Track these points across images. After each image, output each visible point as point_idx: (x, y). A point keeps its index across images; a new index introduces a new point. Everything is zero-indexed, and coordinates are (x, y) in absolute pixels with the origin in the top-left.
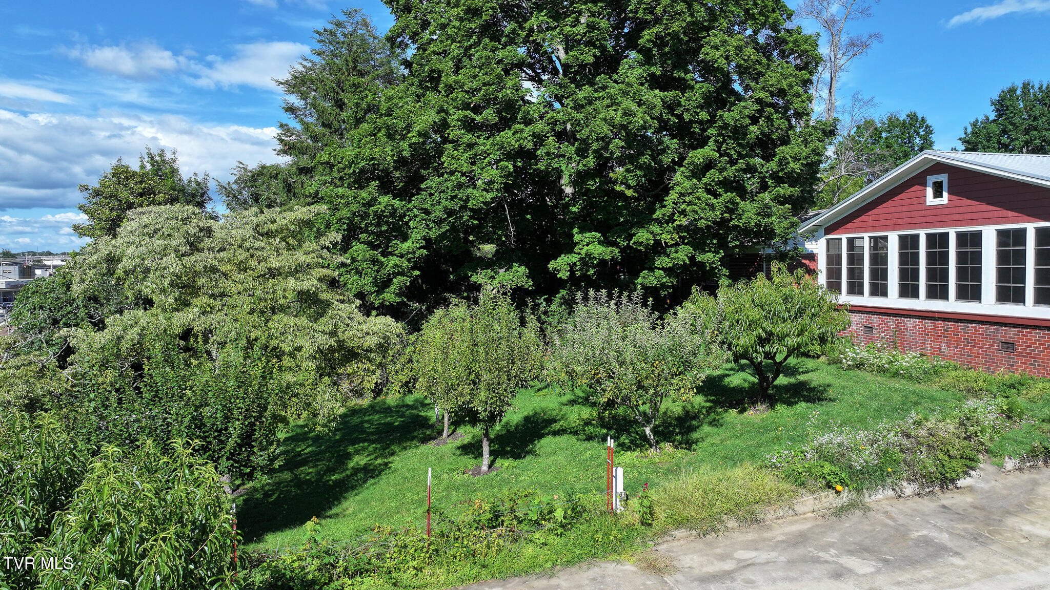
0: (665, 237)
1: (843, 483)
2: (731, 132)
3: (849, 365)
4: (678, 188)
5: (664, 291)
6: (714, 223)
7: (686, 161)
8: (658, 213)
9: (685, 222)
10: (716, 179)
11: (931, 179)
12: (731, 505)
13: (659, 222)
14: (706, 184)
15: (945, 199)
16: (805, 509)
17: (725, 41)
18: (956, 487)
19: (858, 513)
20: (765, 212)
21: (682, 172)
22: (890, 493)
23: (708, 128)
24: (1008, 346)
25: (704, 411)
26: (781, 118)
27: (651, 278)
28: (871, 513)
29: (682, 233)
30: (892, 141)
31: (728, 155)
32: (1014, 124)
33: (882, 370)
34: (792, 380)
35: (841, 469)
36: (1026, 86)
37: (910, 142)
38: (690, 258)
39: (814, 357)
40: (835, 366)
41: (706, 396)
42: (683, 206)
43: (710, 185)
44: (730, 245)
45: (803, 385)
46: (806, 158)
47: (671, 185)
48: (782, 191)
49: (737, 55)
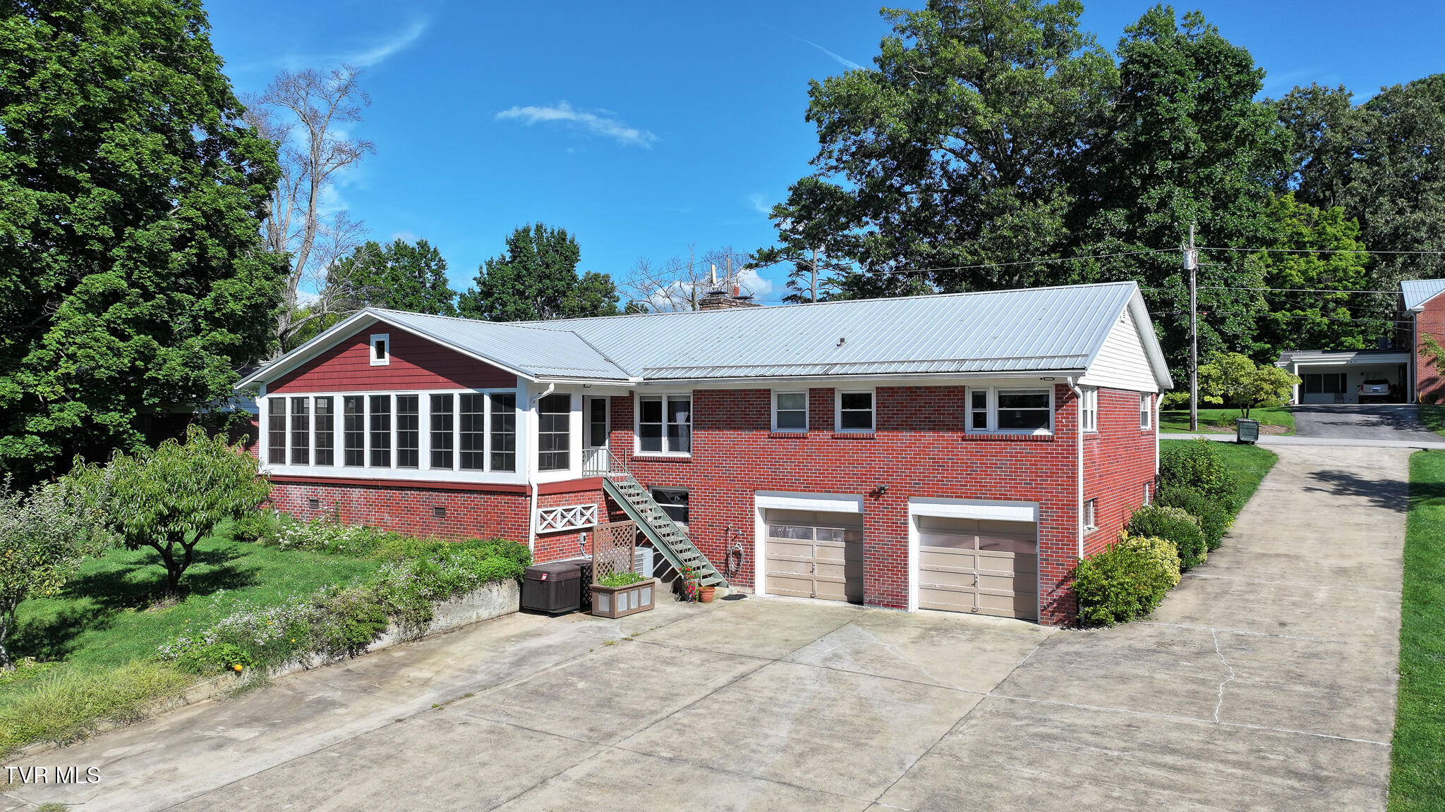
0: (42, 390)
1: (245, 662)
2: (145, 257)
3: (286, 545)
4: (64, 324)
5: (41, 465)
6: (119, 373)
7: (77, 289)
8: (31, 356)
9: (73, 369)
10: (123, 316)
11: (375, 338)
12: (105, 706)
13: (33, 369)
14: (108, 321)
15: (386, 361)
16: (199, 696)
17: (137, 141)
18: (367, 652)
19: (259, 690)
20: (193, 362)
21: (72, 303)
22: (298, 666)
23: (113, 247)
24: (440, 511)
25: (90, 615)
26: (218, 245)
27: (17, 446)
28: (274, 688)
29: (72, 384)
30: (399, 273)
31: (143, 287)
32: (527, 269)
33: (322, 548)
34: (216, 568)
35: (242, 647)
36: (539, 228)
37: (420, 277)
38: (84, 420)
39: (249, 540)
40: (271, 548)
41: (94, 597)
42: (72, 349)
43: (114, 322)
44: (146, 403)
45: (227, 571)
46: (249, 298)
47: (53, 319)
48: (219, 338)
49: (154, 161)
